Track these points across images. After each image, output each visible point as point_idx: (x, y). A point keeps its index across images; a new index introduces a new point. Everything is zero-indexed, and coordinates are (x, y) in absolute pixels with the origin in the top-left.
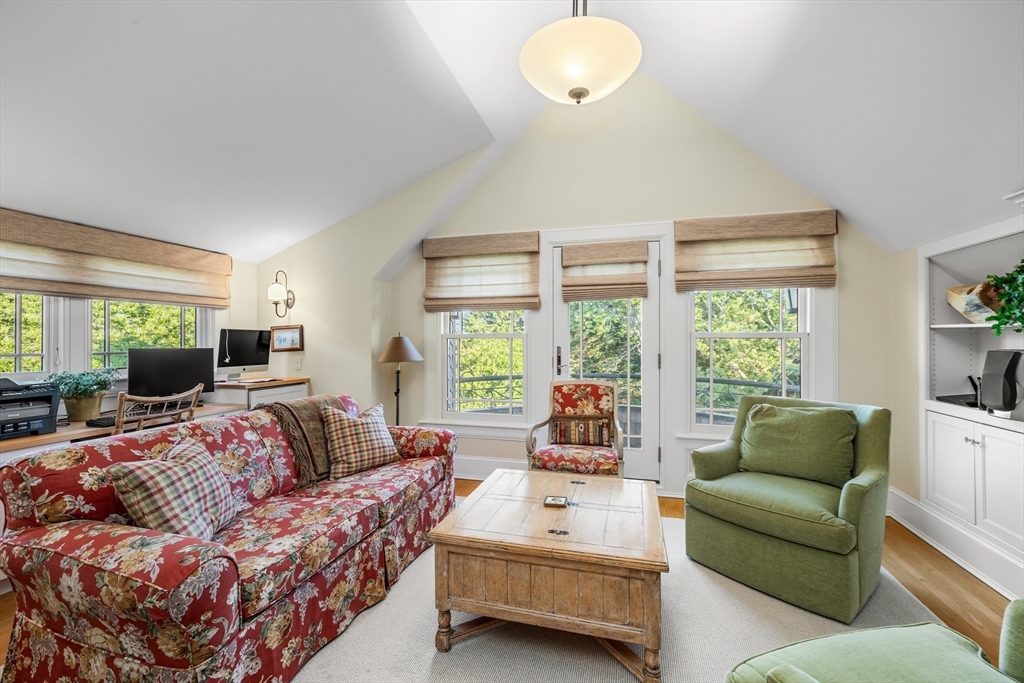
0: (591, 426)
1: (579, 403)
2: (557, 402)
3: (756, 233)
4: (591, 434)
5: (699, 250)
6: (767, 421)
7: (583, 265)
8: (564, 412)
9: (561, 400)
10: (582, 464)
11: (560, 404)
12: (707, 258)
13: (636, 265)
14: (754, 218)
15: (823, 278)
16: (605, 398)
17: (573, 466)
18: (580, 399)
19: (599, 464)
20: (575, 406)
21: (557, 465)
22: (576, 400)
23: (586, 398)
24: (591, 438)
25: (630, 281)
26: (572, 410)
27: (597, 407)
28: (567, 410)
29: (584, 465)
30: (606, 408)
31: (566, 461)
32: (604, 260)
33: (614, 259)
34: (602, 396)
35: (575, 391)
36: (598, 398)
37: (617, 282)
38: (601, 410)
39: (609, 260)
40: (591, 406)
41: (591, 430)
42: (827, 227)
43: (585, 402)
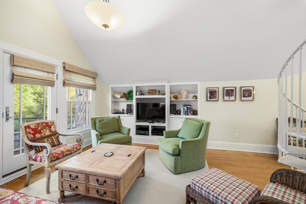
0: (53, 138)
1: (42, 131)
2: (30, 133)
3: (84, 73)
4: (55, 141)
5: (70, 74)
6: (102, 122)
7: (25, 67)
8: (35, 137)
9: (32, 132)
10: (72, 150)
11: (32, 134)
12: (73, 78)
13: (49, 74)
14: (84, 69)
15: (94, 88)
16: (52, 127)
17: (70, 152)
18: (42, 129)
19: (76, 148)
20: (40, 132)
21: (64, 155)
22: (40, 130)
23: (45, 128)
24: (56, 143)
25: (49, 80)
26: (39, 135)
27: (50, 131)
28: (36, 136)
29: (73, 150)
30: (54, 130)
31: (66, 152)
32: (37, 68)
33: (42, 69)
34: (51, 126)
35: (38, 126)
36: (50, 127)
37: (44, 79)
38: (52, 132)
39: (40, 69)
40: (48, 131)
41: (54, 140)
42: (94, 76)
43: (45, 130)
